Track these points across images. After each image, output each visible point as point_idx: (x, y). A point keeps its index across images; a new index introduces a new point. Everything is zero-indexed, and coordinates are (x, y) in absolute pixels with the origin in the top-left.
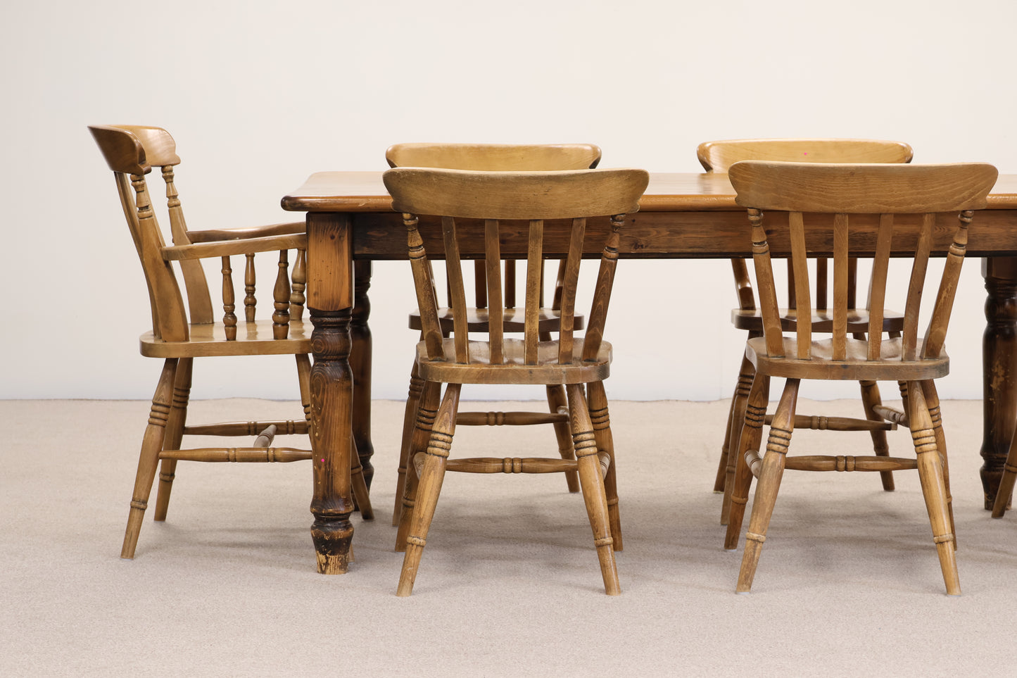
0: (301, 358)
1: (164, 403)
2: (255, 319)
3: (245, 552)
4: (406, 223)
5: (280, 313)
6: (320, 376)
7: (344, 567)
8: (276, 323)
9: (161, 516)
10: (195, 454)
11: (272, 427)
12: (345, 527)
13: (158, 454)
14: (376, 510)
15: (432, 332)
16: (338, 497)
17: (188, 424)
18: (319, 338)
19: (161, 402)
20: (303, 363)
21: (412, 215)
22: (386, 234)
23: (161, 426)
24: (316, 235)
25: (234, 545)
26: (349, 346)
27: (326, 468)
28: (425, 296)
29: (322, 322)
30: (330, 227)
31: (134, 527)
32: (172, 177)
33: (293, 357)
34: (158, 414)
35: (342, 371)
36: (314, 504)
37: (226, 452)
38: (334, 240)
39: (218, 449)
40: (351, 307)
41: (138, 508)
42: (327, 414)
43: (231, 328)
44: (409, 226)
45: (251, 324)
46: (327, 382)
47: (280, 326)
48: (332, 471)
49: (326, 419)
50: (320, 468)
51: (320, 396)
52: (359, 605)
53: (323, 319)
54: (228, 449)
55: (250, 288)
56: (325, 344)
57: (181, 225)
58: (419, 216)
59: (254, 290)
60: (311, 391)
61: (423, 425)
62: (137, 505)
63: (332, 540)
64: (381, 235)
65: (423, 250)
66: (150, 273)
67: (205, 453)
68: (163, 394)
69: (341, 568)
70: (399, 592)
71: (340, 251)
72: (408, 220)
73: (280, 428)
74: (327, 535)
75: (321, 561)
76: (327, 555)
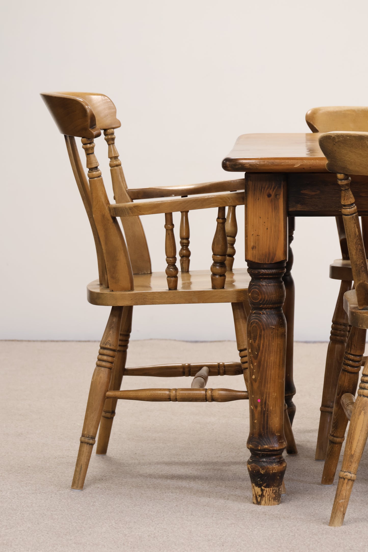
0: (236, 306)
1: (111, 347)
2: (190, 270)
3: (184, 483)
4: (340, 182)
5: (218, 265)
6: (257, 323)
7: (278, 499)
8: (214, 274)
9: (103, 450)
10: (140, 394)
11: (205, 370)
12: (278, 462)
13: (105, 394)
14: (299, 445)
15: (362, 283)
16: (273, 434)
17: (129, 365)
18: (256, 288)
19: (108, 346)
20: (238, 311)
21: (346, 175)
22: (318, 192)
23: (109, 368)
24: (254, 193)
25: (173, 477)
26: (283, 296)
27: (262, 408)
28: (357, 249)
29: (259, 274)
30: (267, 186)
31: (84, 460)
32: (113, 139)
33: (229, 305)
34: (105, 358)
35: (277, 319)
36: (250, 440)
37: (167, 392)
38: (270, 198)
39: (160, 390)
40: (286, 260)
41: (88, 443)
42: (263, 358)
43: (173, 279)
44: (343, 186)
45: (185, 274)
46: (264, 329)
47: (217, 277)
48: (268, 411)
49: (262, 363)
50: (256, 407)
51: (257, 341)
52: (296, 535)
53: (259, 270)
54: (169, 390)
55: (185, 241)
56: (261, 294)
57: (122, 184)
58: (351, 176)
59: (188, 243)
60: (248, 336)
61: (349, 368)
62: (87, 440)
63: (267, 474)
64: (313, 193)
65: (354, 208)
66: (99, 227)
67: (148, 393)
68: (109, 339)
69: (274, 499)
70: (331, 522)
71: (276, 208)
72: (341, 180)
73: (212, 370)
74: (263, 469)
75: (256, 493)
76: (263, 488)
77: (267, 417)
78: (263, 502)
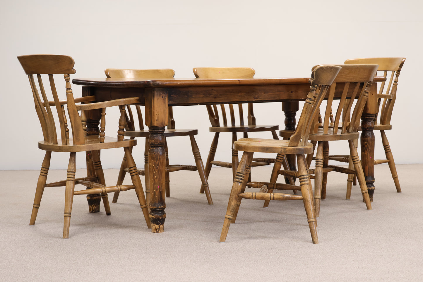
5: (121, 130)
6: (157, 153)
18: (157, 138)
24: (157, 96)
27: (160, 190)
30: (162, 93)
35: (162, 151)
38: (163, 99)
50: (157, 190)
53: (158, 130)
56: (159, 140)
63: (162, 219)
64: (176, 96)
69: (162, 230)
71: (165, 102)
74: (161, 217)
75: (156, 228)
76: (160, 225)
77: (162, 194)
78: (160, 231)
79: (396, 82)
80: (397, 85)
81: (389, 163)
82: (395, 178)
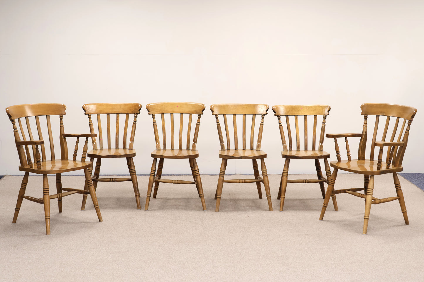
79: (408, 130)
80: (408, 133)
81: (399, 199)
82: (404, 212)
